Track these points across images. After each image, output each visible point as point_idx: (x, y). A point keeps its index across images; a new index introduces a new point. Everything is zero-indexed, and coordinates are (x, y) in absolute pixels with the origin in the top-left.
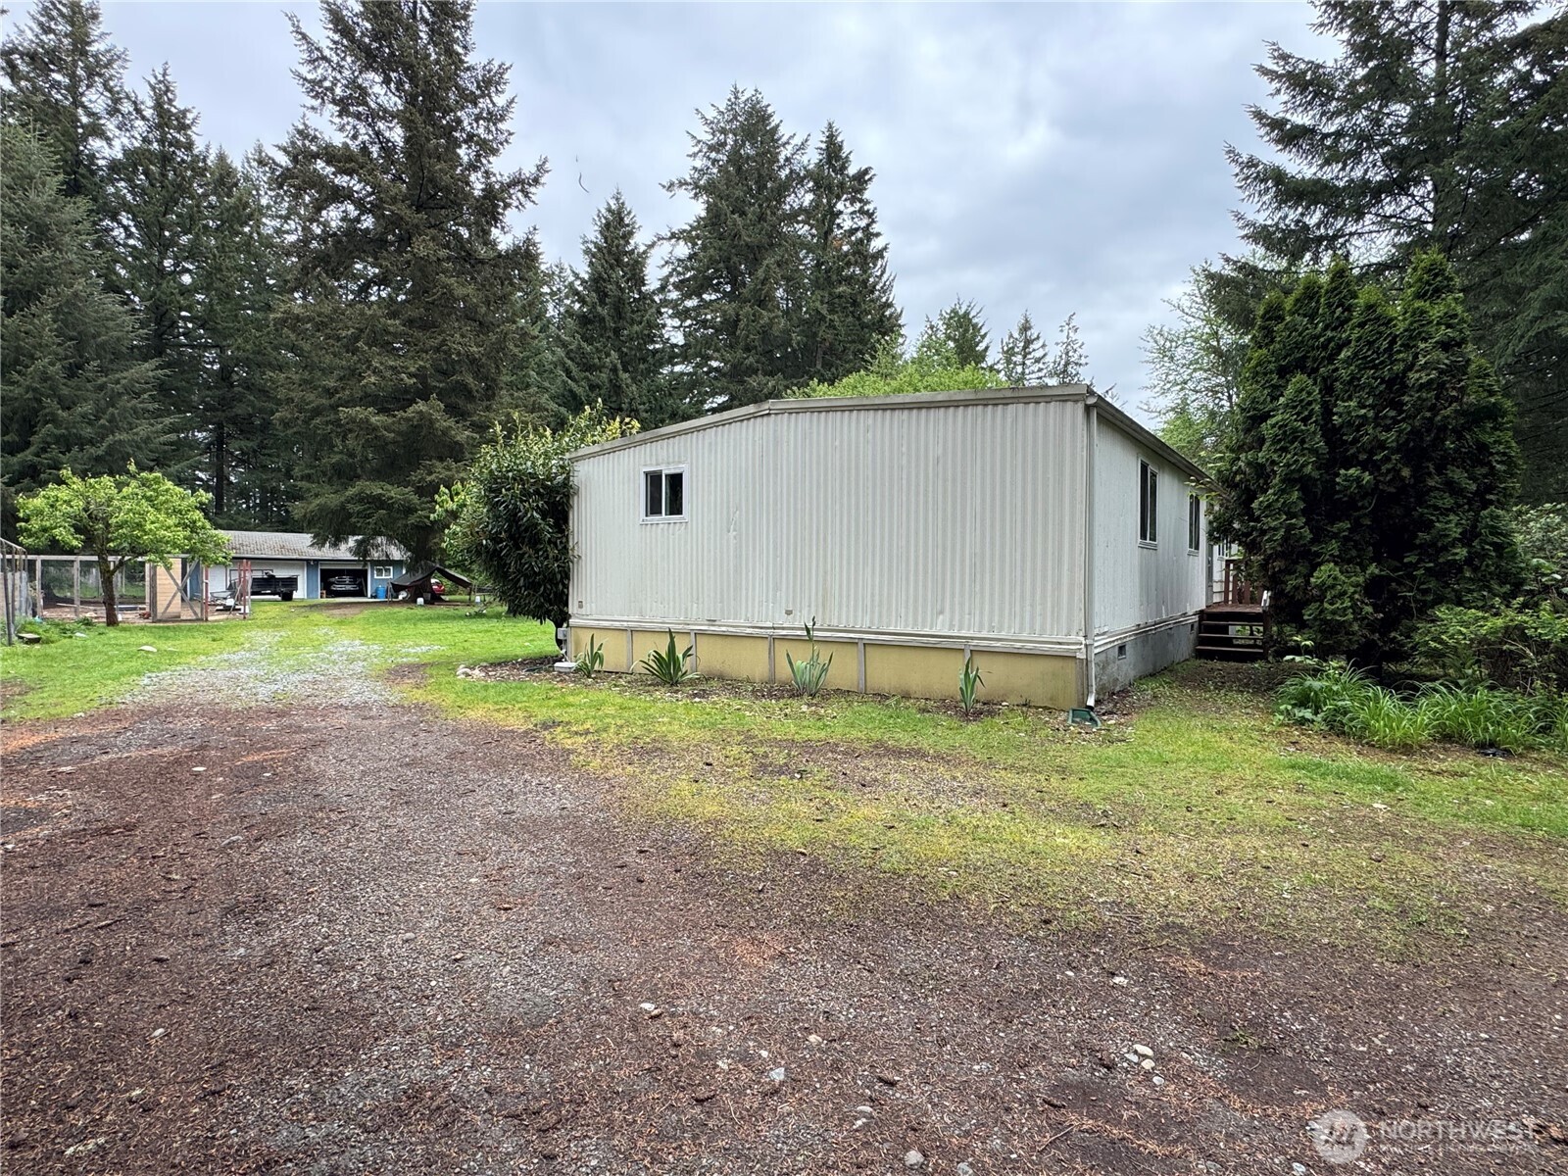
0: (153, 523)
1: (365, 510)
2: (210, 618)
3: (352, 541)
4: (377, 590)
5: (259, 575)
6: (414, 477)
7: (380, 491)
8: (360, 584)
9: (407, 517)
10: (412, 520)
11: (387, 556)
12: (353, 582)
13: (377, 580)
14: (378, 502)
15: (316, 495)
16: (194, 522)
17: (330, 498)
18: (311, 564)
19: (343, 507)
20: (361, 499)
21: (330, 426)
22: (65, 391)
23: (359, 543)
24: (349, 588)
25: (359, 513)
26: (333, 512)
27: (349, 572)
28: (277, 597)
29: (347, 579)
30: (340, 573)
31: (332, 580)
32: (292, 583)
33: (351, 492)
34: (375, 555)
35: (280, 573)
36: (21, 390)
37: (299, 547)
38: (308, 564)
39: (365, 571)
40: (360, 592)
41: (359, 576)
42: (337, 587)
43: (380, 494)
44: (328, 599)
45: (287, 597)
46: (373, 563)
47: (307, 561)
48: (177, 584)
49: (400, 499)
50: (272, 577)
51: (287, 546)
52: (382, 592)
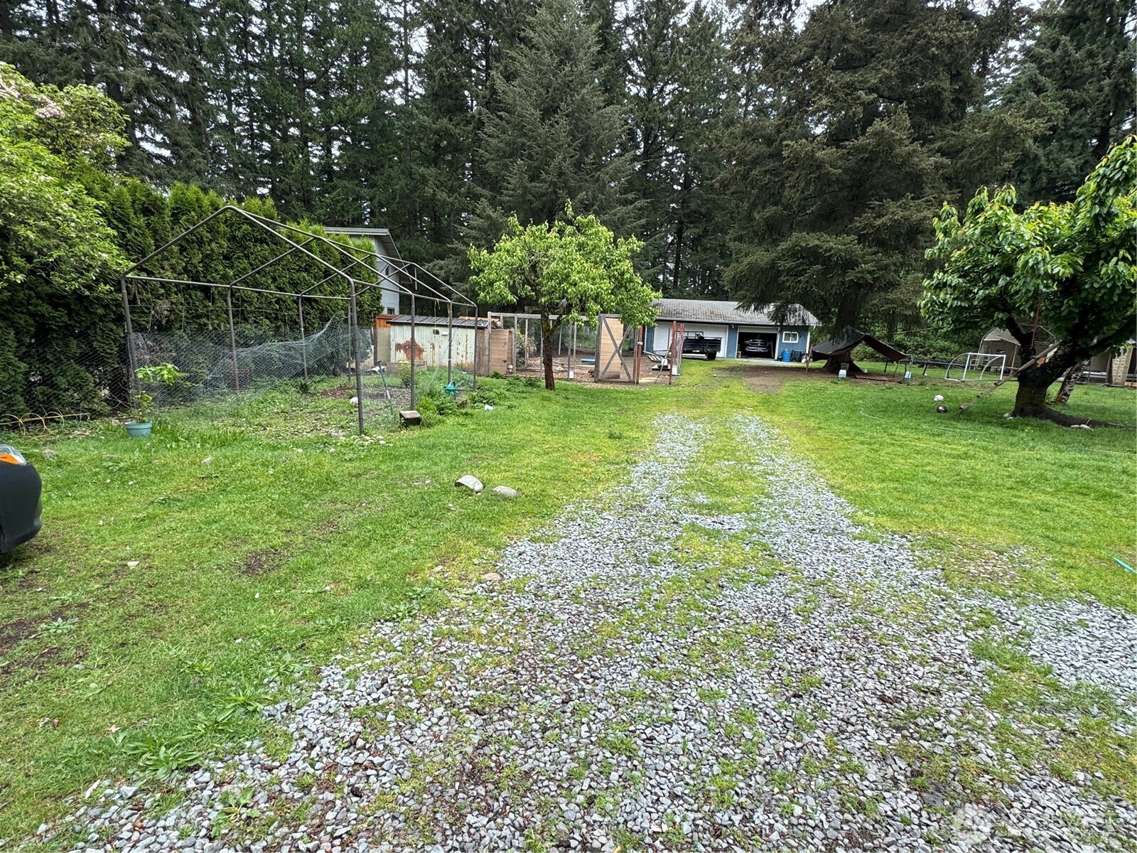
0: (579, 272)
1: (798, 266)
2: (642, 380)
3: (772, 307)
4: (783, 352)
5: (692, 336)
6: (858, 223)
7: (817, 242)
8: (769, 347)
9: (844, 273)
10: (851, 276)
11: (804, 321)
12: (763, 346)
13: (785, 342)
14: (813, 255)
15: (746, 255)
16: (622, 274)
17: (760, 256)
18: (732, 327)
19: (773, 264)
20: (794, 253)
21: (768, 176)
22: (572, 183)
23: (778, 309)
24: (760, 350)
25: (789, 270)
26: (763, 271)
27: (762, 336)
28: (704, 356)
29: (759, 342)
30: (754, 336)
31: (747, 342)
32: (716, 344)
33: (783, 245)
34: (791, 320)
35: (709, 335)
36: (546, 186)
37: (725, 312)
38: (730, 327)
39: (775, 336)
40: (769, 355)
41: (769, 340)
42: (750, 349)
43: (817, 245)
44: (745, 360)
45: (712, 357)
46: (783, 328)
47: (730, 325)
48: (615, 345)
49: (840, 250)
50: (702, 338)
51: (716, 311)
52: (787, 356)
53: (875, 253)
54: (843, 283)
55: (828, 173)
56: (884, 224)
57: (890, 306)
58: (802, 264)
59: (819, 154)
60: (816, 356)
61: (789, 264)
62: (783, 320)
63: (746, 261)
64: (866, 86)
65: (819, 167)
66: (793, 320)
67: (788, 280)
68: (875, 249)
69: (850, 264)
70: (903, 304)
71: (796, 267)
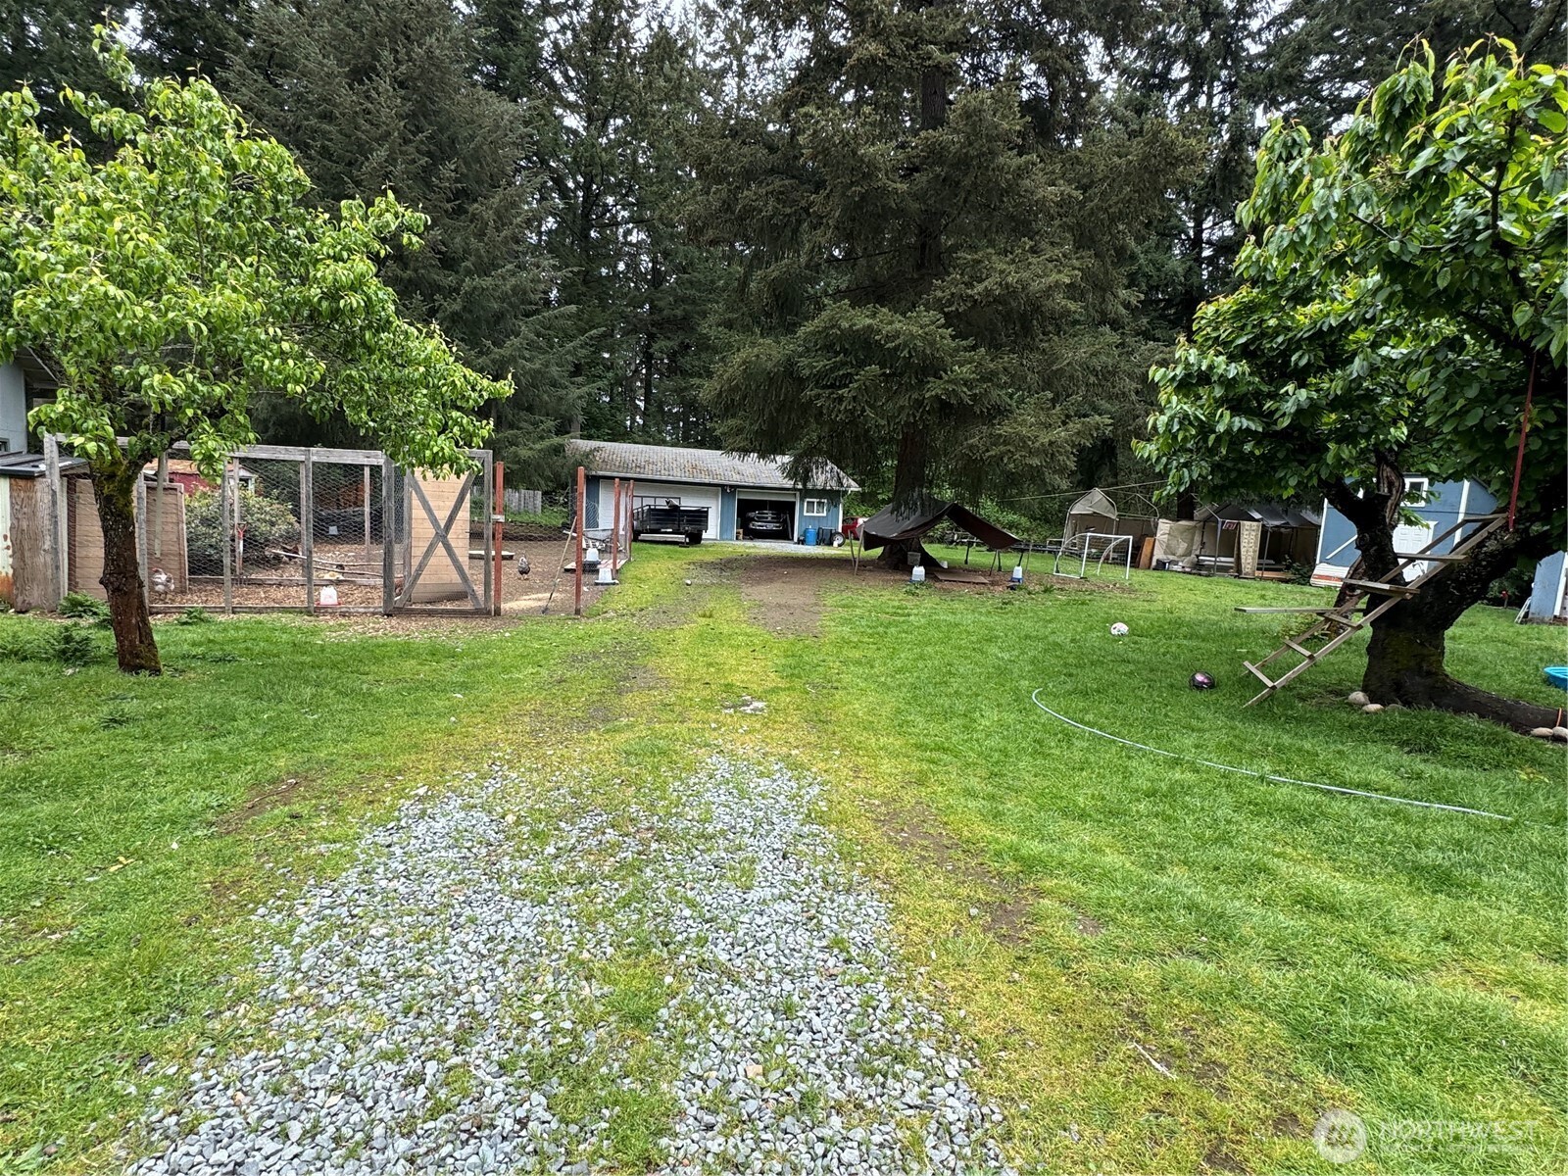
1: (836, 368)
3: (788, 456)
4: (806, 531)
5: (662, 504)
7: (868, 321)
8: (785, 521)
9: (921, 383)
10: (934, 388)
12: (776, 519)
13: (807, 515)
14: (865, 346)
17: (766, 351)
18: (727, 491)
19: (789, 365)
20: (830, 343)
24: (771, 526)
25: (821, 375)
26: (771, 379)
27: (773, 505)
28: (681, 538)
29: (769, 514)
30: (760, 505)
31: (751, 515)
32: (700, 517)
33: (807, 328)
34: (819, 480)
35: (689, 503)
37: (714, 467)
38: (724, 491)
39: (793, 504)
40: (784, 535)
41: (784, 511)
42: (757, 525)
43: (870, 326)
44: (749, 543)
45: (695, 539)
46: (806, 493)
47: (723, 486)
48: (434, 521)
49: (913, 337)
50: (676, 508)
51: (700, 464)
52: (812, 537)
53: (974, 348)
54: (919, 403)
55: (884, 188)
56: (988, 292)
57: (1002, 448)
58: (844, 364)
59: (867, 150)
60: (871, 541)
61: (821, 364)
62: (806, 479)
63: (737, 359)
64: (940, 38)
65: (867, 176)
66: (822, 478)
67: (818, 396)
68: (971, 341)
69: (932, 368)
70: (1025, 446)
71: (832, 370)
